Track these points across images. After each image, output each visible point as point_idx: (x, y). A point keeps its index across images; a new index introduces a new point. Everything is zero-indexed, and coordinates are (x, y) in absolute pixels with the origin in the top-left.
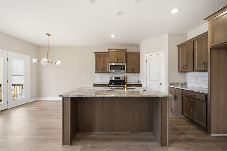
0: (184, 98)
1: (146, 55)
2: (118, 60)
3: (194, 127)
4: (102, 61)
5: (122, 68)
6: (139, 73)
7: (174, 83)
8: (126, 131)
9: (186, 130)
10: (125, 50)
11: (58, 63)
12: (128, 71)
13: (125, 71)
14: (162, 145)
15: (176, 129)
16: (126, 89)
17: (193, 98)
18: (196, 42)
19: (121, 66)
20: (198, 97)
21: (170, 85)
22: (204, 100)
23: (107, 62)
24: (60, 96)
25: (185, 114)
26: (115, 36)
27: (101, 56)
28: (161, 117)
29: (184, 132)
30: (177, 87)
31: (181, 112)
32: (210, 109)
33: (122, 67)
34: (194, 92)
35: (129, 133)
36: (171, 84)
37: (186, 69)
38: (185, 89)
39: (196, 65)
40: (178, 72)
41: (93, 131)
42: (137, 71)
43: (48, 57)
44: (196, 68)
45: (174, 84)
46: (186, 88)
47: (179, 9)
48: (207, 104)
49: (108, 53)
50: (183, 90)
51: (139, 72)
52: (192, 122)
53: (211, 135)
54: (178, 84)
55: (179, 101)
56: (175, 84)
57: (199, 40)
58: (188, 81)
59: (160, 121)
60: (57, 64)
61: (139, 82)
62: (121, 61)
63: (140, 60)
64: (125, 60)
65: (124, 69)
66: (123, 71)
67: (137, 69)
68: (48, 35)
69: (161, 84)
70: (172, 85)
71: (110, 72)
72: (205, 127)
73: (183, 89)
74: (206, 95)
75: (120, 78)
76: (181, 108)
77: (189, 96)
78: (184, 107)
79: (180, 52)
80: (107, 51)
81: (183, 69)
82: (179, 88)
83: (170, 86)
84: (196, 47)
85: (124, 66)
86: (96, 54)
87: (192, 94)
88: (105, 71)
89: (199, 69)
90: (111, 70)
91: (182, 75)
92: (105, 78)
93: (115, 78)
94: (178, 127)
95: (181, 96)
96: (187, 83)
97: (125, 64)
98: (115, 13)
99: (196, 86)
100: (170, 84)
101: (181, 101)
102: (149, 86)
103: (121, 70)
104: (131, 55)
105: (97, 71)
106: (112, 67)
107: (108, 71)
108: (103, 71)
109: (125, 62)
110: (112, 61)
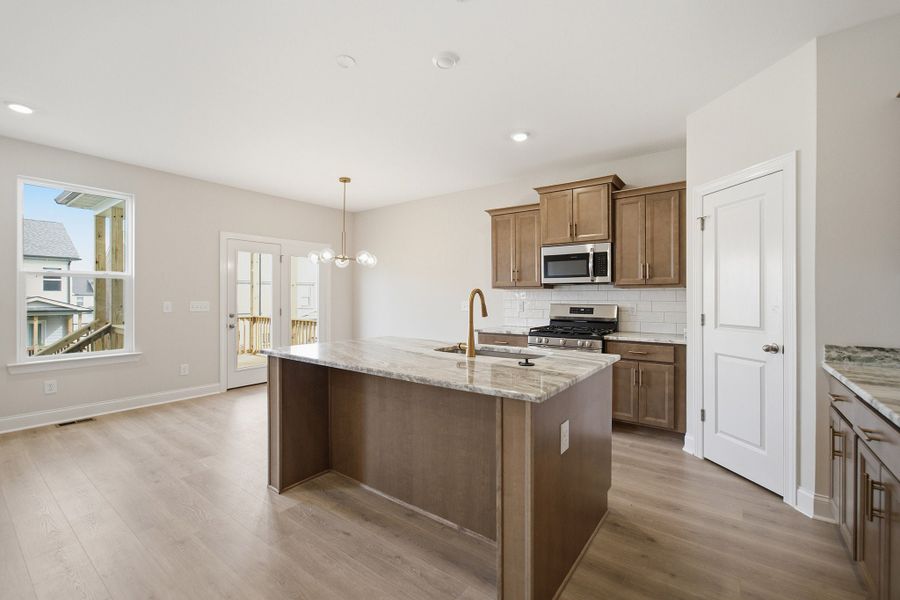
1: (698, 191)
2: (571, 234)
4: (515, 241)
5: (591, 264)
6: (682, 289)
7: (869, 349)
12: (622, 281)
19: (586, 256)
21: (830, 360)
23: (533, 245)
26: (528, 134)
30: (838, 376)
33: (591, 260)
36: (838, 354)
42: (671, 279)
45: (869, 355)
49: (533, 208)
51: (680, 280)
62: (586, 237)
64: (603, 233)
65: (600, 269)
66: (598, 279)
67: (673, 270)
68: (345, 181)
70: (850, 358)
75: (590, 311)
80: (536, 198)
85: (599, 258)
86: (495, 214)
88: (528, 283)
90: (546, 276)
92: (536, 310)
93: (573, 310)
97: (606, 248)
98: (434, 61)
100: (834, 354)
101: (853, 466)
102: (716, 355)
103: (588, 275)
104: (637, 202)
105: (499, 280)
106: (549, 264)
107: (536, 280)
108: (520, 281)
109: (604, 241)
110: (551, 240)
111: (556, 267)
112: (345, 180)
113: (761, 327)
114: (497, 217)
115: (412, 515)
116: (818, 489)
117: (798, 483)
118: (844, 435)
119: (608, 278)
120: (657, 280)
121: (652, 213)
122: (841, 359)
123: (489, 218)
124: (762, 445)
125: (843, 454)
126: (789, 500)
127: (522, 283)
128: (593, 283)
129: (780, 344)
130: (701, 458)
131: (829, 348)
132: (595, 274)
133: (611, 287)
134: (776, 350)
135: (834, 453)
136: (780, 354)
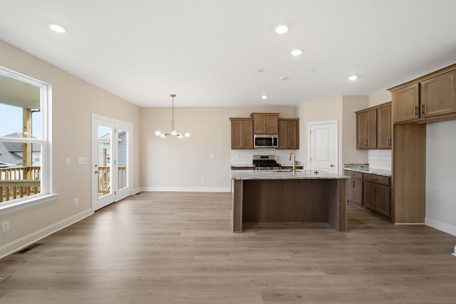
0: (364, 184)
1: (309, 124)
2: (266, 131)
3: (377, 218)
4: (242, 131)
5: (273, 142)
6: (297, 150)
8: (296, 221)
9: (367, 220)
10: (277, 115)
12: (281, 147)
13: (277, 147)
14: (340, 230)
15: (355, 220)
16: (294, 171)
17: (376, 183)
18: (380, 112)
19: (271, 139)
20: (381, 181)
21: (345, 167)
22: (388, 184)
23: (250, 134)
25: (366, 204)
26: (267, 97)
27: (241, 123)
28: (340, 201)
29: (364, 222)
30: (354, 170)
31: (360, 202)
32: (394, 194)
33: (273, 140)
34: (376, 175)
35: (300, 223)
36: (346, 165)
37: (367, 145)
38: (365, 172)
39: (379, 141)
40: (357, 149)
41: (258, 222)
42: (295, 147)
44: (380, 145)
46: (368, 171)
47: (358, 77)
48: (390, 188)
49: (251, 120)
50: (363, 173)
51: (297, 147)
52: (374, 212)
53: (395, 224)
54: (357, 165)
55: (358, 189)
56: (352, 165)
57: (383, 109)
58: (370, 162)
59: (338, 204)
61: (296, 163)
62: (271, 132)
64: (276, 131)
65: (275, 144)
66: (274, 147)
67: (295, 144)
69: (332, 166)
71: (254, 148)
72: (389, 215)
73: (363, 171)
74: (390, 178)
75: (267, 157)
76: (361, 196)
77: (370, 180)
78: (365, 196)
79: (359, 121)
80: (249, 116)
81: (363, 145)
82: (358, 171)
83: (346, 169)
84: (380, 118)
85: (275, 139)
86: (232, 120)
87: (375, 178)
88: (248, 147)
89: (383, 146)
90: (256, 145)
91: (363, 152)
92: (246, 158)
93: (261, 157)
94: (357, 218)
95: (360, 182)
96: (368, 164)
97: (277, 136)
99: (380, 168)
101: (361, 188)
103: (272, 145)
104: (285, 123)
105: (235, 146)
106: (257, 141)
107: (251, 146)
108: (245, 147)
109: (277, 134)
110: (258, 132)
111: (260, 142)
112: (173, 96)
114: (234, 121)
115: (286, 224)
120: (291, 147)
121: (289, 127)
123: (230, 122)
133: (278, 149)
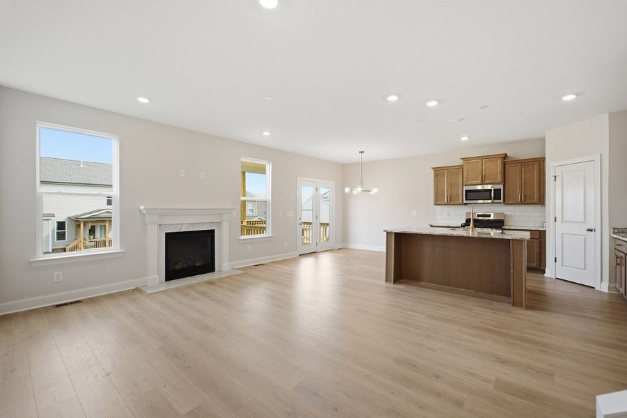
1: (553, 165)
2: (482, 180)
4: (448, 183)
5: (492, 194)
10: (500, 156)
11: (375, 191)
12: (510, 202)
14: (513, 305)
19: (490, 190)
21: (614, 233)
23: (458, 185)
24: (385, 231)
26: (469, 137)
27: (446, 173)
28: (513, 268)
33: (493, 192)
36: (617, 231)
42: (536, 201)
43: (362, 185)
49: (461, 167)
51: (540, 202)
59: (511, 271)
60: (372, 192)
62: (489, 181)
63: (544, 175)
64: (499, 179)
65: (497, 197)
66: (496, 201)
67: (536, 196)
71: (465, 204)
75: (489, 216)
80: (460, 162)
83: (615, 236)
85: (497, 191)
86: (437, 170)
88: (455, 202)
90: (466, 200)
92: (456, 216)
93: (479, 216)
97: (501, 187)
100: (616, 231)
102: (562, 234)
103: (491, 199)
104: (517, 166)
105: (438, 201)
106: (468, 194)
107: (460, 201)
108: (451, 202)
109: (500, 184)
110: (469, 183)
111: (472, 195)
112: (362, 152)
113: (585, 222)
114: (438, 172)
116: (610, 282)
117: (602, 281)
118: (621, 258)
119: (502, 201)
120: (527, 201)
121: (525, 171)
122: (619, 232)
123: (433, 171)
124: (585, 269)
125: (620, 264)
126: (597, 288)
127: (452, 202)
128: (493, 203)
129: (593, 228)
130: (554, 277)
131: (614, 229)
132: (495, 199)
133: (503, 205)
134: (591, 230)
135: (617, 264)
136: (593, 232)
